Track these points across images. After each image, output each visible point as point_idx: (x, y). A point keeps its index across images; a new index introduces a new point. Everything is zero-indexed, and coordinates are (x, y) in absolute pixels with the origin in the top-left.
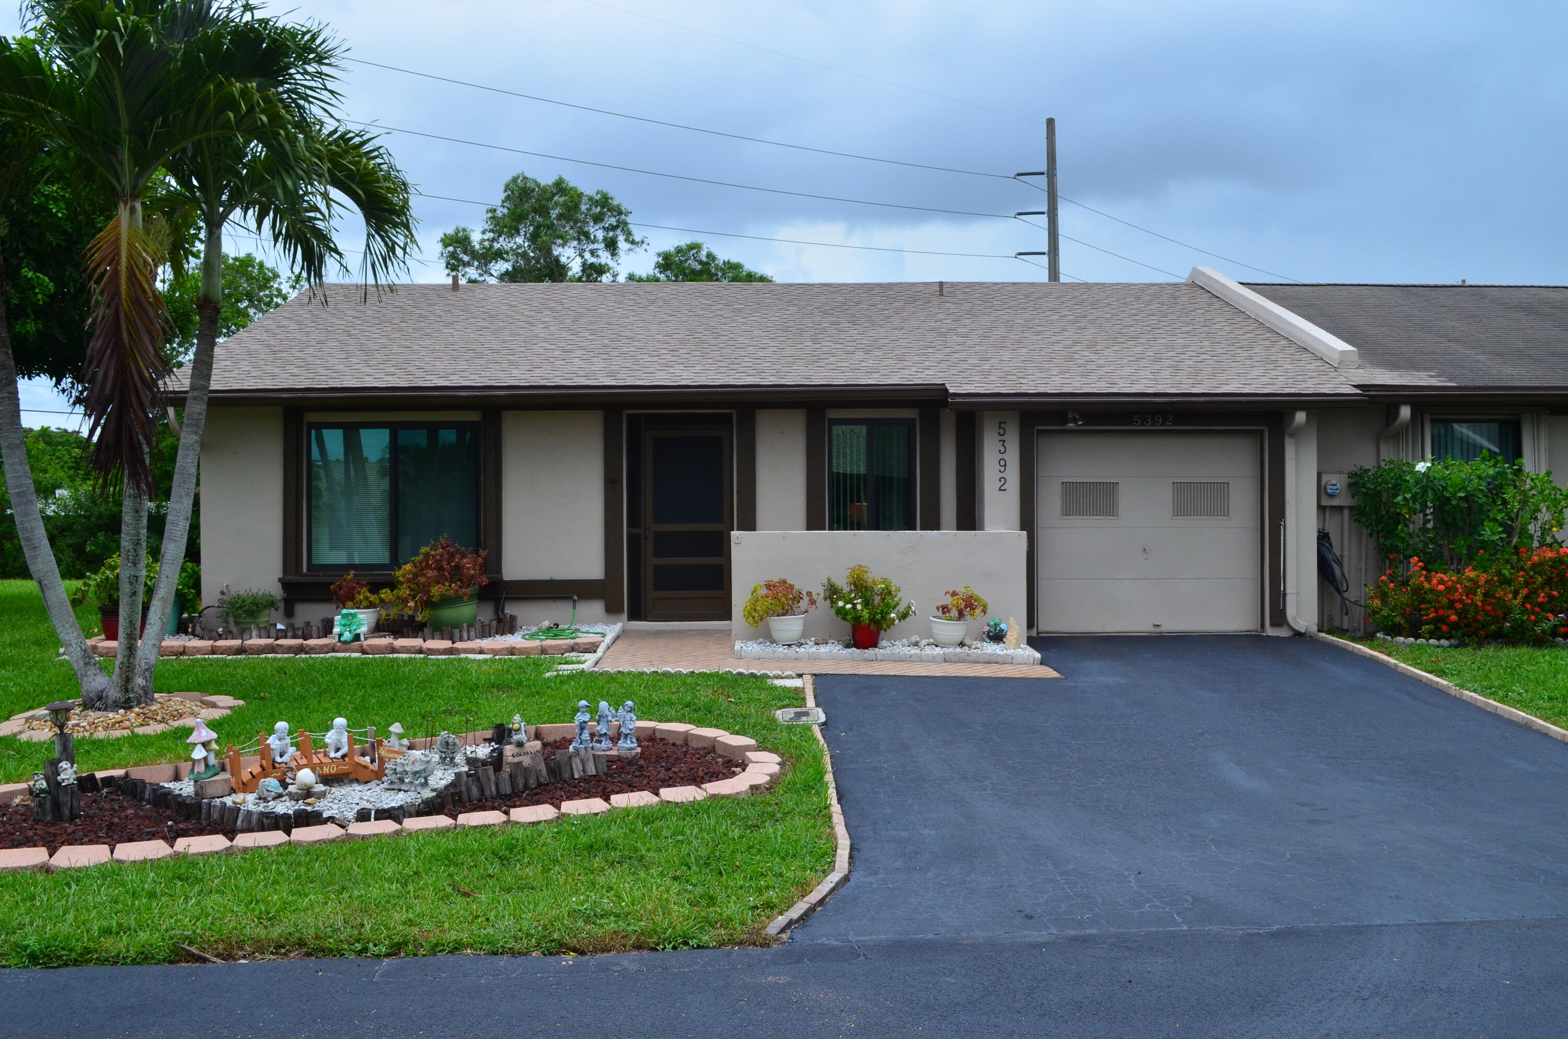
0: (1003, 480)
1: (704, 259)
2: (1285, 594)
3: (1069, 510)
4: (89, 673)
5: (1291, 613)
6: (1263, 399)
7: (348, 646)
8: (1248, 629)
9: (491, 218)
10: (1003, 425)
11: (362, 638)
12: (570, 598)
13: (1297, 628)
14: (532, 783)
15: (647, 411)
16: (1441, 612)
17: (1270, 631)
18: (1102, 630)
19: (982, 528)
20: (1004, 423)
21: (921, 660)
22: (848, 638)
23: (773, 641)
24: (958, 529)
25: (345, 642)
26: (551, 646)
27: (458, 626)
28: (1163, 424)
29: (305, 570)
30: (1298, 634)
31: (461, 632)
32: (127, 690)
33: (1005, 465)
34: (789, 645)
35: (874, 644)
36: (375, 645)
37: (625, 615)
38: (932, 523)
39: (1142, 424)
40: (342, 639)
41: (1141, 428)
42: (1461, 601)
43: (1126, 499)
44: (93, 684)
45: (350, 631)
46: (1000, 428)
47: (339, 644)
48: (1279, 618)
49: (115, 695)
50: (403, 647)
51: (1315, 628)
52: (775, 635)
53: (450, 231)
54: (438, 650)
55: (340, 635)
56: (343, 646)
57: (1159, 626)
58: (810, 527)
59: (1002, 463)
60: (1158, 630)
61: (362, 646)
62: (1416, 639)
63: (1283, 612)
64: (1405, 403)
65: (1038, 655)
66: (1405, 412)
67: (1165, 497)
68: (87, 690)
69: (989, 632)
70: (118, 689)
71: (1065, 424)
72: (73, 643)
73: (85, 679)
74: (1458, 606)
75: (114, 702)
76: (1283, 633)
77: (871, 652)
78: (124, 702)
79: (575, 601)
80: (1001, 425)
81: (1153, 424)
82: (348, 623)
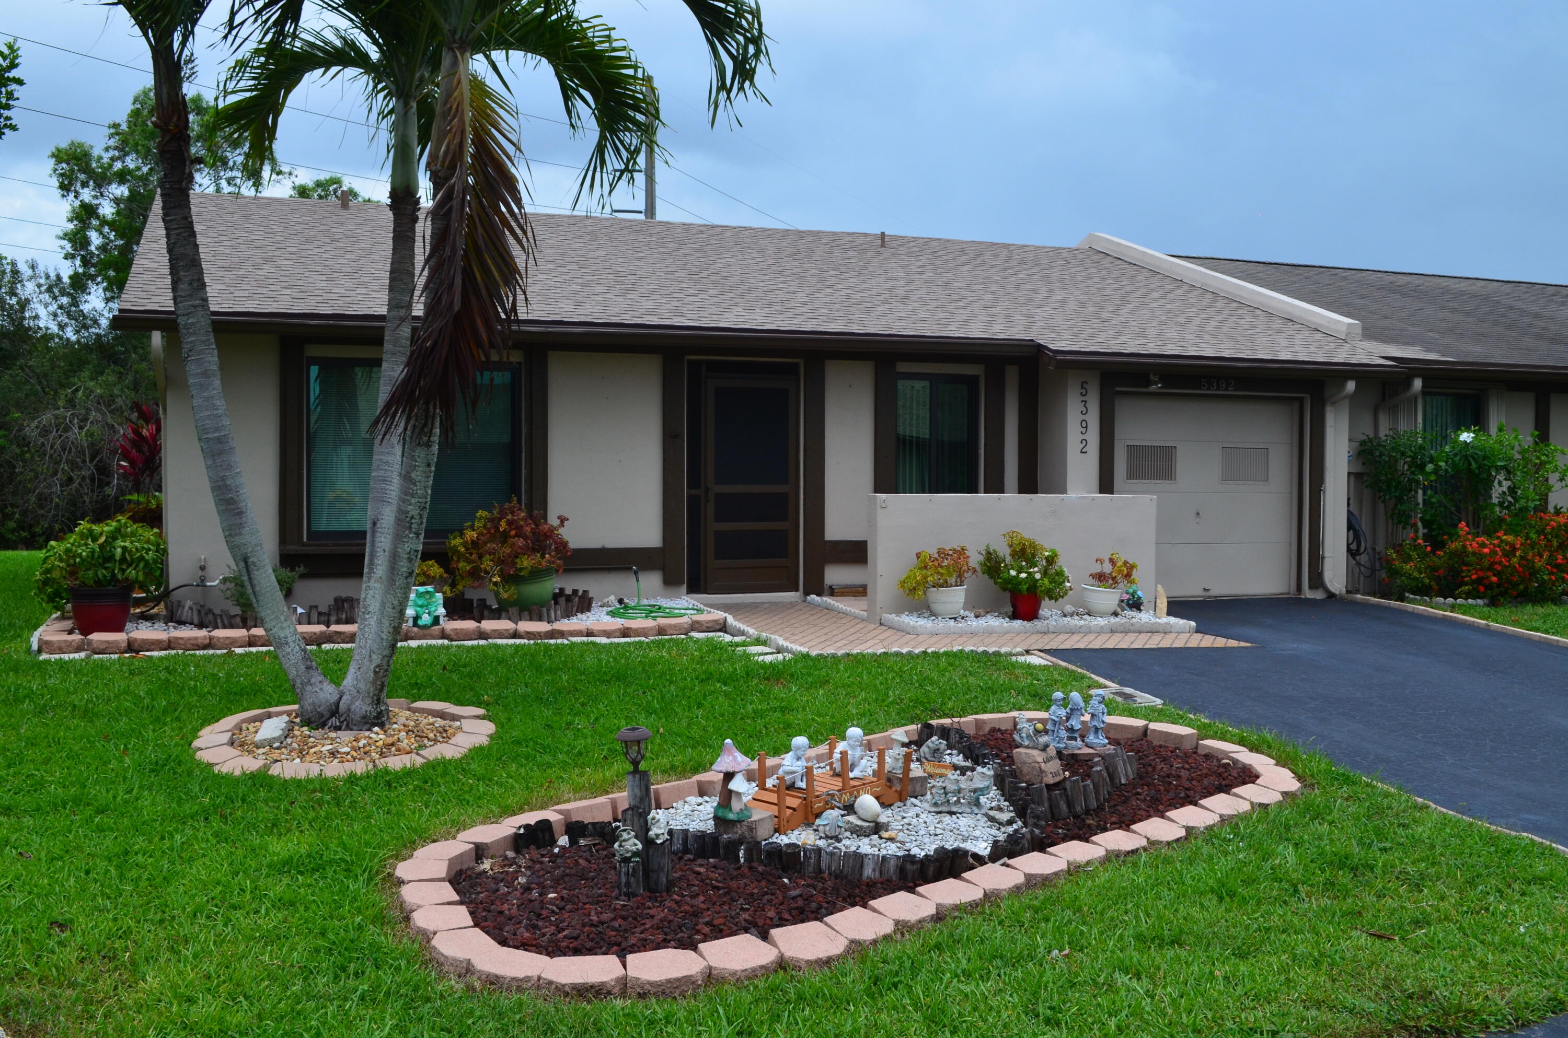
0: (1084, 443)
2: (1323, 558)
3: (1133, 473)
4: (313, 681)
5: (1328, 576)
7: (427, 632)
8: (1282, 591)
9: (115, 133)
10: (1085, 385)
11: (442, 621)
12: (630, 569)
13: (1333, 590)
15: (711, 358)
16: (1481, 574)
17: (1308, 594)
19: (1064, 491)
20: (1086, 383)
21: (1088, 631)
22: (1010, 609)
23: (933, 614)
24: (1019, 493)
25: (425, 627)
26: (670, 626)
27: (542, 604)
28: (1228, 389)
29: (305, 540)
30: (1331, 596)
31: (548, 610)
33: (1086, 427)
34: (955, 619)
35: (1035, 615)
36: (462, 630)
37: (685, 587)
38: (996, 486)
39: (1209, 389)
40: (420, 622)
41: (1209, 392)
42: (1500, 563)
43: (1183, 464)
44: (322, 695)
45: (429, 613)
46: (1082, 388)
47: (415, 629)
48: (1317, 580)
49: (364, 708)
50: (494, 631)
51: (1344, 591)
52: (936, 607)
53: (64, 145)
54: (539, 633)
55: (416, 618)
56: (421, 632)
57: (1208, 590)
59: (1085, 424)
60: (1208, 594)
61: (443, 630)
62: (1456, 599)
63: (1320, 574)
64: (1418, 376)
65: (1193, 624)
66: (1418, 383)
67: (1215, 462)
68: (314, 703)
69: (1129, 600)
70: (369, 701)
71: (1146, 386)
72: (290, 640)
73: (309, 688)
74: (1498, 568)
75: (364, 717)
76: (1319, 595)
77: (1041, 624)
78: (376, 718)
79: (636, 573)
80: (1083, 384)
81: (1219, 389)
82: (426, 603)
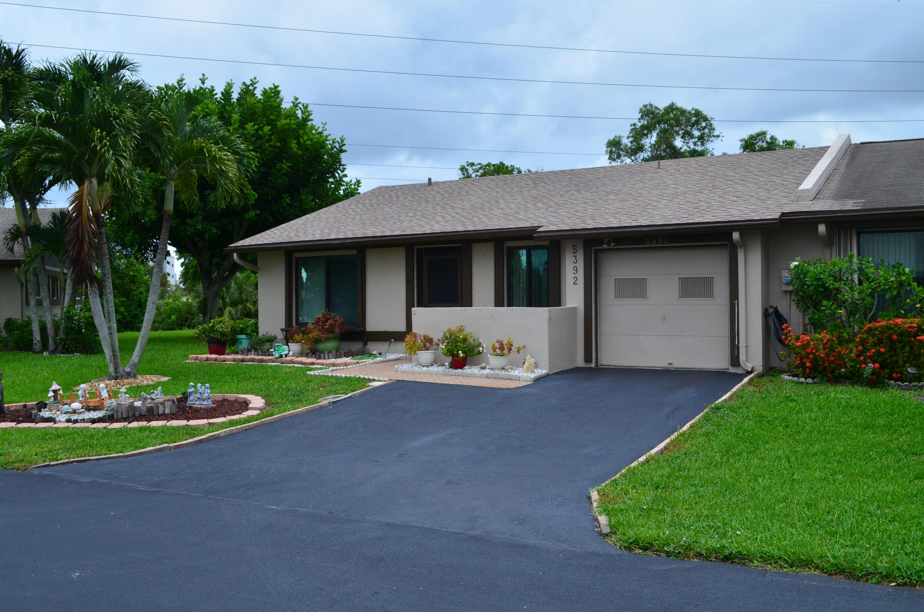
0: (576, 278)
1: (769, 140)
2: (738, 347)
3: (619, 295)
5: (742, 358)
6: (708, 225)
7: (277, 360)
9: (633, 129)
10: (575, 247)
11: (284, 356)
12: (389, 340)
13: (746, 368)
14: (137, 414)
15: (425, 247)
17: (731, 370)
18: (638, 365)
25: (276, 358)
28: (663, 243)
29: (294, 325)
30: (748, 372)
32: (116, 373)
33: (577, 270)
34: (427, 366)
35: (461, 367)
36: (286, 360)
39: (650, 244)
41: (649, 246)
42: (812, 353)
43: (652, 288)
45: (278, 353)
46: (574, 249)
48: (736, 362)
51: (761, 368)
52: (416, 360)
55: (275, 355)
57: (671, 364)
58: (496, 305)
59: (575, 268)
60: (670, 366)
61: (282, 360)
63: (738, 357)
64: (821, 223)
66: (822, 228)
67: (675, 286)
71: (601, 246)
74: (811, 356)
76: (738, 370)
77: (459, 371)
79: (391, 342)
80: (574, 247)
81: (657, 243)
82: (278, 349)
